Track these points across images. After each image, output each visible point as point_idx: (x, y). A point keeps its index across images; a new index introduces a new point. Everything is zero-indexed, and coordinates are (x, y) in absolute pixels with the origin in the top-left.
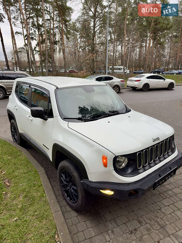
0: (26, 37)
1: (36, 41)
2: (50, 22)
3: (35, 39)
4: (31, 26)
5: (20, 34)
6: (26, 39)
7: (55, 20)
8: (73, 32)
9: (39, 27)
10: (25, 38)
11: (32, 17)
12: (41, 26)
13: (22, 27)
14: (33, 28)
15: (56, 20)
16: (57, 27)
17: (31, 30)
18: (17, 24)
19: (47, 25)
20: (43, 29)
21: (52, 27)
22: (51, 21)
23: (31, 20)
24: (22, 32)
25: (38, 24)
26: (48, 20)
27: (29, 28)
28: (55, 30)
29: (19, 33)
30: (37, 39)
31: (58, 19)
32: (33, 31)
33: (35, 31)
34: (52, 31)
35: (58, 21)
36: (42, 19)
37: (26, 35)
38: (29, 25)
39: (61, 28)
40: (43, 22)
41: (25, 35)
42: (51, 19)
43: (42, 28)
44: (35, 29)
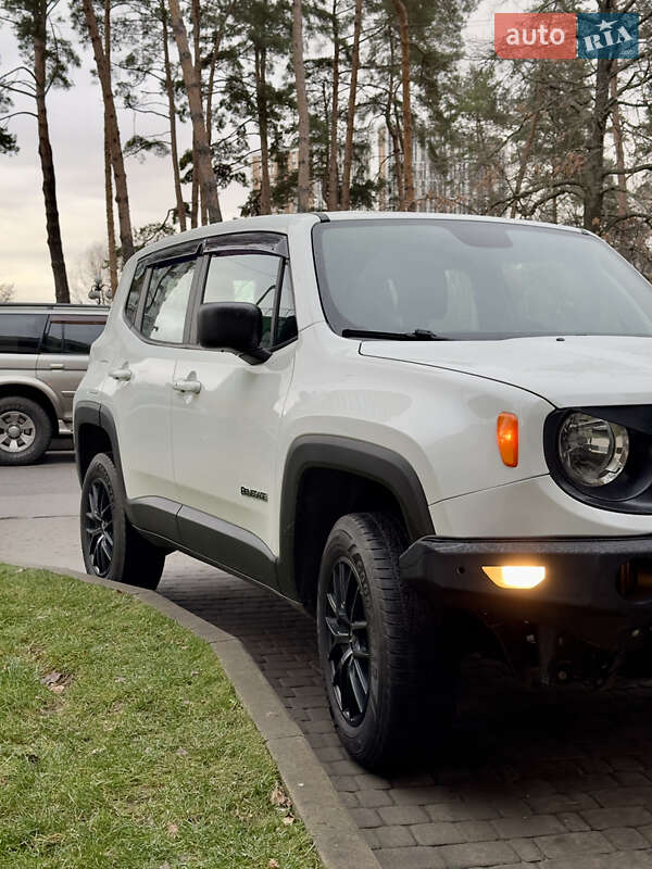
0: (190, 166)
1: (245, 185)
2: (337, 74)
3: (241, 178)
4: (222, 103)
5: (154, 149)
6: (187, 179)
7: (363, 59)
8: (473, 124)
9: (265, 105)
10: (182, 174)
11: (231, 55)
12: (281, 98)
13: (166, 111)
14: (229, 115)
15: (371, 64)
16: (374, 102)
17: (221, 125)
18: (140, 96)
19: (315, 91)
20: (288, 118)
21: (343, 104)
22: (341, 68)
23: (222, 73)
24: (168, 138)
25: (265, 91)
26: (321, 63)
27: (209, 114)
28: (362, 118)
29: (148, 146)
30: (249, 177)
31: (383, 57)
32: (229, 130)
33: (241, 132)
34: (342, 125)
35: (381, 69)
36: (286, 61)
37: (189, 157)
38: (209, 95)
39: (397, 103)
40: (292, 80)
41: (180, 155)
42: (342, 56)
43: (287, 112)
44: (240, 121)
